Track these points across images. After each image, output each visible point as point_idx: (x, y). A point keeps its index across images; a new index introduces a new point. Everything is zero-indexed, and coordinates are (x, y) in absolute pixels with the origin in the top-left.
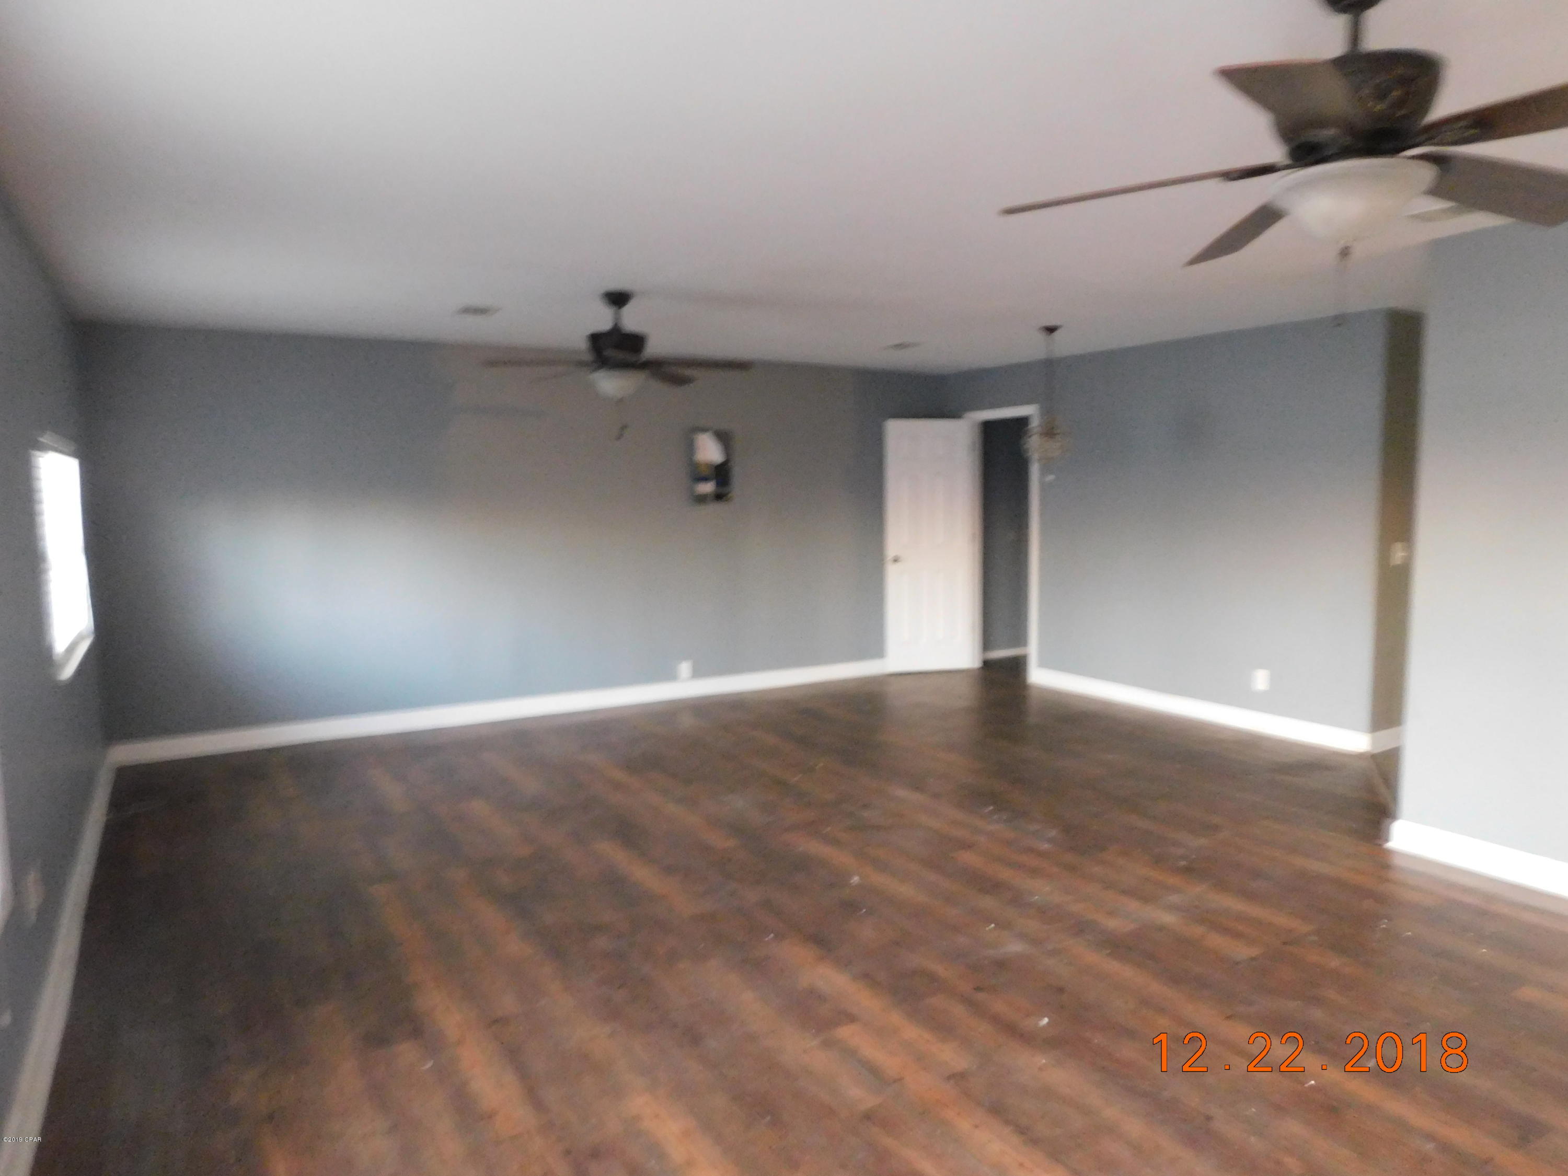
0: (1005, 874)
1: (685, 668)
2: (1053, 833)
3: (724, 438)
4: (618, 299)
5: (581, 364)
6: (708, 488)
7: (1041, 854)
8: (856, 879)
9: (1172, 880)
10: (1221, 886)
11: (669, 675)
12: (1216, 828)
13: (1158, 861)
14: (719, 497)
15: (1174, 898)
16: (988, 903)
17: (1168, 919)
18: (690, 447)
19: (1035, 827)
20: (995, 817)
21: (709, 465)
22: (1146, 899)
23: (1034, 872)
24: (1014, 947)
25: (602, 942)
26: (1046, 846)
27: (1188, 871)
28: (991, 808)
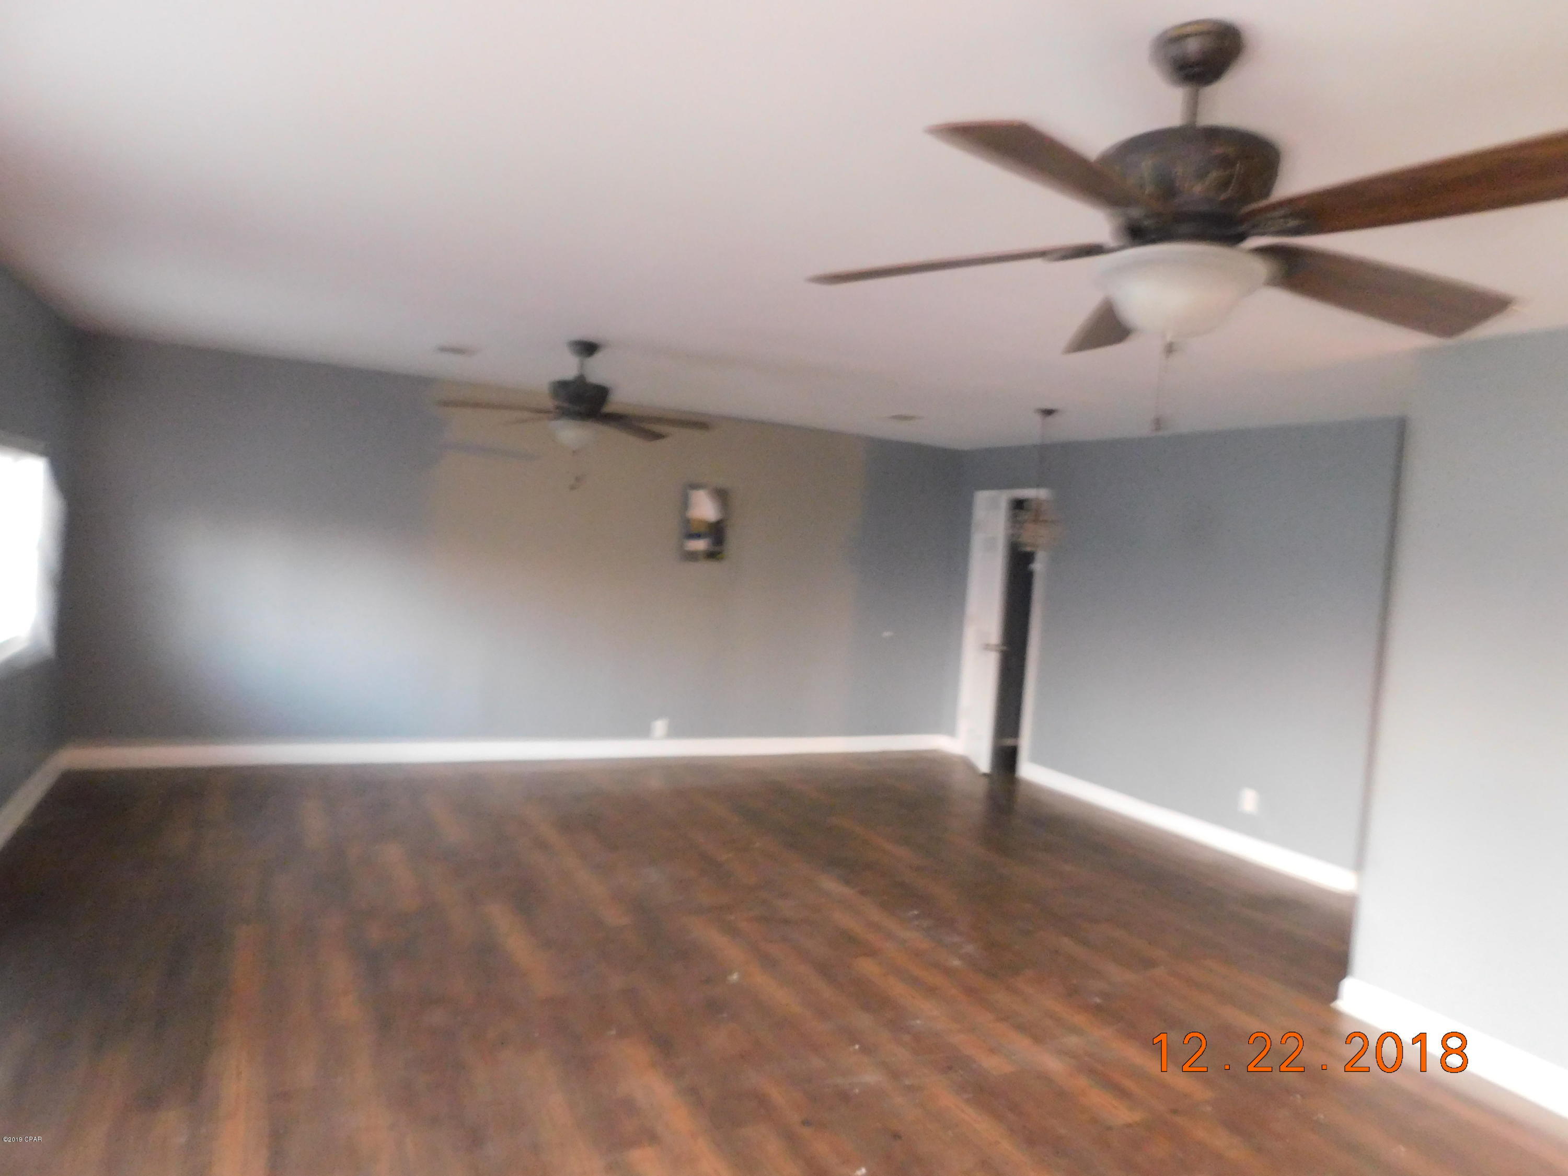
0: (897, 989)
1: (660, 726)
2: (969, 948)
3: (722, 496)
4: (588, 348)
5: (541, 411)
6: (700, 545)
7: (948, 972)
8: (735, 977)
9: (1079, 1019)
10: (1131, 1032)
11: (644, 732)
12: (1150, 963)
13: (1072, 993)
14: (712, 555)
15: (1072, 1041)
16: (863, 1021)
17: (1054, 1064)
18: (685, 504)
19: (956, 939)
20: (916, 923)
21: (702, 522)
22: (1038, 1039)
23: (931, 991)
24: (871, 1077)
25: (437, 1017)
26: (956, 963)
27: (1097, 1011)
28: (916, 912)
